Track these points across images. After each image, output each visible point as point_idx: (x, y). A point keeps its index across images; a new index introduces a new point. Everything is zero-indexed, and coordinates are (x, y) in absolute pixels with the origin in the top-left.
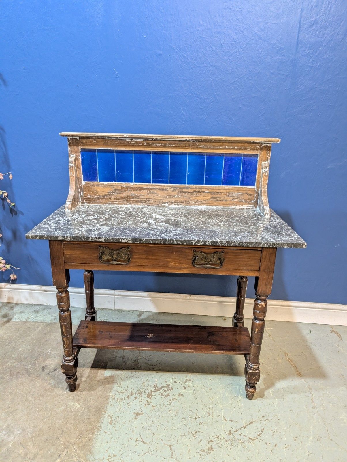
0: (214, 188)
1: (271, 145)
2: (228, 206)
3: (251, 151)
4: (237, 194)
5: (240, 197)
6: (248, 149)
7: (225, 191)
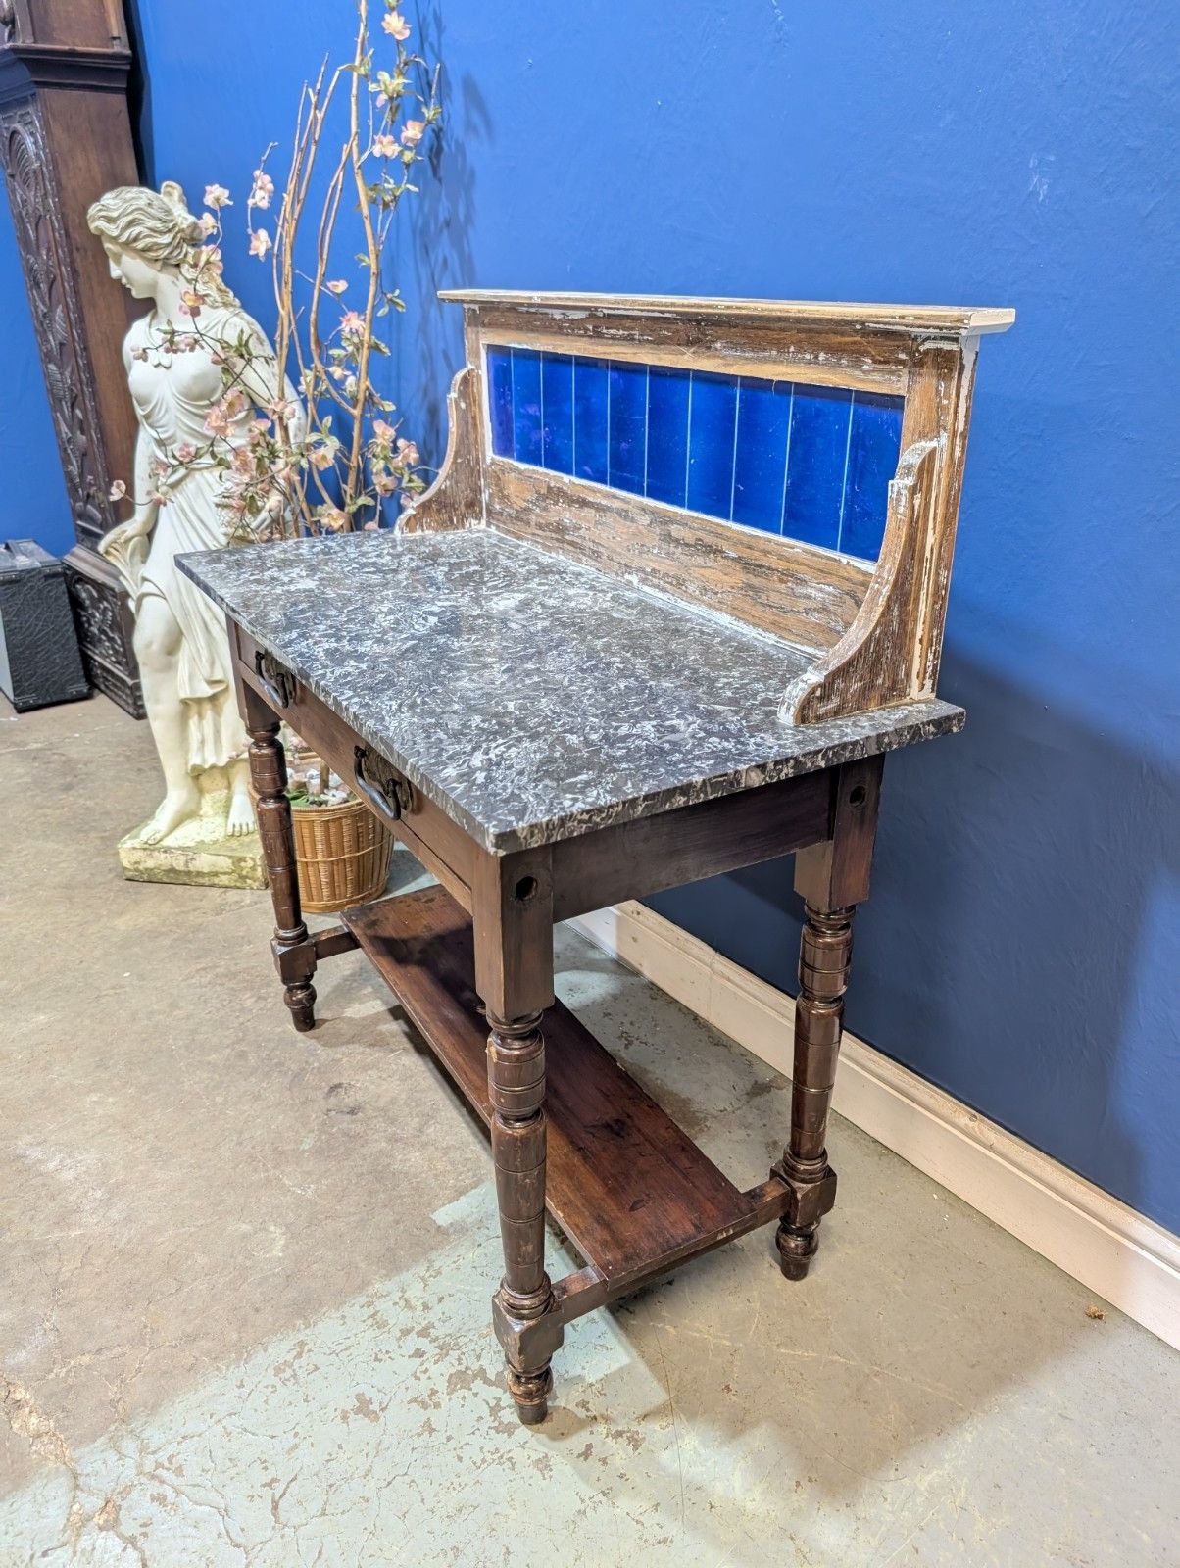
0: (752, 542)
1: (954, 347)
2: (792, 637)
3: (877, 377)
4: (821, 590)
5: (832, 608)
6: (866, 367)
7: (782, 566)
